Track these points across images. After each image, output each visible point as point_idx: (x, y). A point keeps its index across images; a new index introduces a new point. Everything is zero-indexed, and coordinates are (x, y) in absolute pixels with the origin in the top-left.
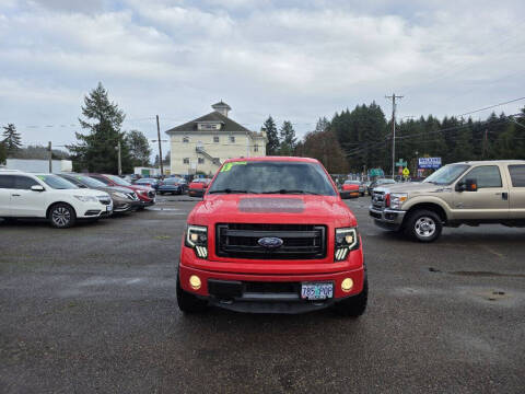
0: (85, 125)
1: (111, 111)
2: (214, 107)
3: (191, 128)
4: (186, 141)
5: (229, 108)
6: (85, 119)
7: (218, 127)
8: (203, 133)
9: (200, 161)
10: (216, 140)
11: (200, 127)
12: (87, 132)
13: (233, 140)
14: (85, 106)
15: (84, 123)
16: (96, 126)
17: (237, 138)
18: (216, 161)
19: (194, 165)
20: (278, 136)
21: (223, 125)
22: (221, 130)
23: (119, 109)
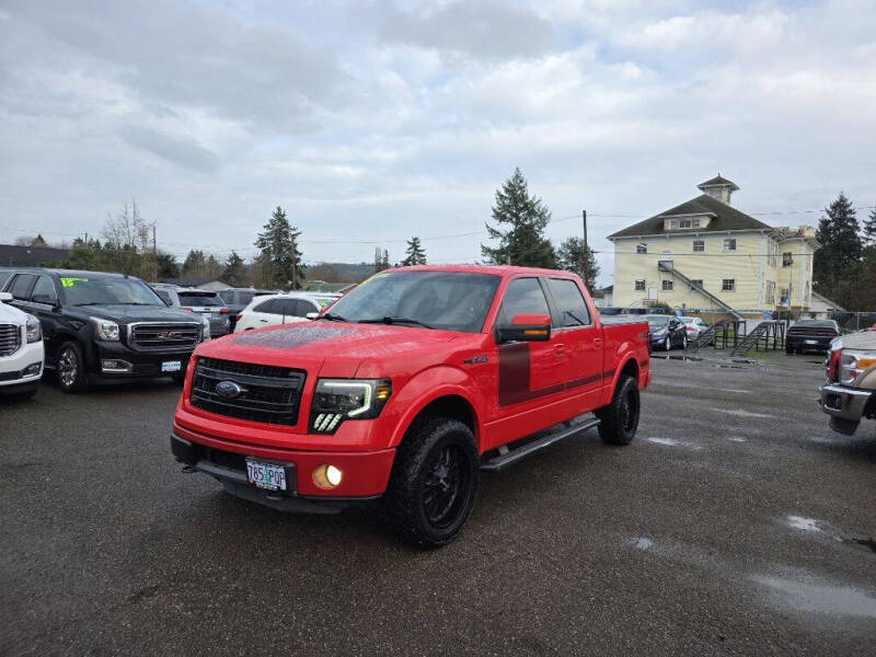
0: (494, 233)
1: (530, 209)
2: (702, 187)
3: (654, 228)
4: (642, 250)
5: (732, 188)
6: (495, 224)
7: (705, 223)
8: (674, 235)
9: (667, 285)
10: (699, 247)
11: (668, 226)
12: (496, 244)
13: (733, 246)
14: (496, 206)
15: (492, 231)
16: (510, 235)
17: (740, 241)
18: (696, 286)
19: (655, 293)
20: (861, 234)
21: (713, 219)
22: (710, 227)
23: (543, 205)
